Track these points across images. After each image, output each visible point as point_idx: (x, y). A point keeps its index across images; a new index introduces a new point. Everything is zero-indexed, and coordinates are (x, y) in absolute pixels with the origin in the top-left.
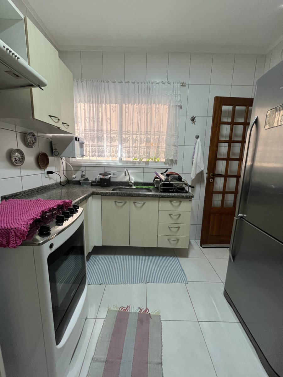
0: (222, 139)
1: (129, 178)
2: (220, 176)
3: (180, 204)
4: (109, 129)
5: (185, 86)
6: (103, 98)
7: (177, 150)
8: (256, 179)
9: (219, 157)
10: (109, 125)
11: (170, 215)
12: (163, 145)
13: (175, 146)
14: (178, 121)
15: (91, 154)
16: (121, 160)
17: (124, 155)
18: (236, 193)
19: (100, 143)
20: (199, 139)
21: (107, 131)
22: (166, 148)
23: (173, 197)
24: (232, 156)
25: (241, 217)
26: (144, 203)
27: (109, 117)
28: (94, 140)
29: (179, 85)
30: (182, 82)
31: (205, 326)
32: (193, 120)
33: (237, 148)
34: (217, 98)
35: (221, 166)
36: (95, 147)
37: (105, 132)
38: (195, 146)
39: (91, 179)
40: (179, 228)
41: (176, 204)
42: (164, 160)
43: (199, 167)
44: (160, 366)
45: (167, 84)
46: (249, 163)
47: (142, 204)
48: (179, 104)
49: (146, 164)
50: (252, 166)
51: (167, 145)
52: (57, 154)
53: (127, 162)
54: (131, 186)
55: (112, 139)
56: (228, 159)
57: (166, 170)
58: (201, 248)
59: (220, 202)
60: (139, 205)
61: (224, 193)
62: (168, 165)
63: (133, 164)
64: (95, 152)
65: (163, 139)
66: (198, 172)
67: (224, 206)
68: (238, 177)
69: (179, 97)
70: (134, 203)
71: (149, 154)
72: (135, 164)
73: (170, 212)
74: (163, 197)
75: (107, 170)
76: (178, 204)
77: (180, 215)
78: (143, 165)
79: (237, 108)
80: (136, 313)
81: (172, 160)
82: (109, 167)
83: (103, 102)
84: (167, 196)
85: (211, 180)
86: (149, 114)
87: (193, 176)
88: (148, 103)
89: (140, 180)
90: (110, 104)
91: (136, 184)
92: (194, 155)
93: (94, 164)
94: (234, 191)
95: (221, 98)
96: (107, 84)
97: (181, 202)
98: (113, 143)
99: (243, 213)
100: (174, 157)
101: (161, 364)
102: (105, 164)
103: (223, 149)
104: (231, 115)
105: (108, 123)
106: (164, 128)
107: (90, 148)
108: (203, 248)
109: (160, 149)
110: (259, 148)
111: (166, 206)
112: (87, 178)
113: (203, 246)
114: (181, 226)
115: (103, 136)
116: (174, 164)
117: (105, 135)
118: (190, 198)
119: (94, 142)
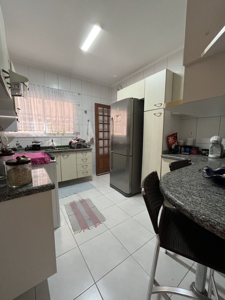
0: (99, 122)
1: (53, 143)
2: (101, 139)
3: (86, 154)
4: (36, 113)
5: (80, 95)
6: (31, 94)
7: (79, 127)
8: (115, 140)
9: (99, 130)
10: (36, 111)
11: (82, 160)
12: (72, 125)
13: (78, 125)
14: (78, 112)
15: (23, 129)
16: (45, 133)
17: (47, 130)
18: (108, 147)
19: (30, 122)
20: (90, 122)
21: (35, 114)
22: (73, 126)
23: (83, 150)
24: (105, 130)
25: (112, 152)
26: (68, 155)
27: (36, 106)
28: (26, 120)
29: (78, 94)
30: (79, 93)
31: (106, 195)
32: (86, 112)
33: (106, 126)
34: (96, 104)
35: (101, 135)
36: (27, 124)
37: (34, 115)
38: (88, 125)
39: (24, 146)
40: (87, 165)
41: (84, 154)
42: (73, 133)
43: (92, 136)
44: (95, 207)
45: (71, 93)
46: (112, 133)
47: (67, 156)
48: (78, 104)
49: (62, 135)
50: (113, 134)
51: (74, 124)
52: (2, 129)
53: (50, 134)
54: (55, 148)
55: (40, 120)
56: (103, 132)
57: (76, 138)
58: (97, 176)
59: (102, 153)
60: (65, 157)
61: (103, 147)
62: (75, 135)
63: (54, 135)
64: (27, 128)
65: (71, 121)
66: (91, 138)
67: (104, 153)
68: (108, 139)
69: (78, 100)
70: (63, 156)
71: (65, 129)
72: (56, 135)
73: (82, 159)
74: (78, 151)
75: (36, 140)
76: (85, 153)
77: (87, 159)
78: (61, 136)
79: (104, 109)
80: (78, 201)
81: (77, 132)
82: (38, 137)
83: (31, 97)
84: (80, 150)
85: (97, 141)
86: (62, 107)
87: (89, 140)
88: (61, 101)
89: (60, 145)
90: (36, 98)
91: (57, 147)
92: (88, 130)
93: (25, 136)
94: (107, 146)
95: (97, 104)
96: (33, 86)
97: (87, 152)
98: (40, 123)
99: (112, 151)
100: (79, 130)
101: (95, 206)
102: (34, 135)
103: (101, 127)
104: (102, 111)
105: (35, 110)
106: (71, 116)
107: (23, 125)
108: (98, 176)
109: (70, 127)
110: (114, 127)
111: (80, 155)
112: (21, 146)
113: (98, 175)
114: (88, 164)
115: (33, 118)
116: (78, 134)
117: (34, 117)
118: (90, 150)
119: (26, 121)
